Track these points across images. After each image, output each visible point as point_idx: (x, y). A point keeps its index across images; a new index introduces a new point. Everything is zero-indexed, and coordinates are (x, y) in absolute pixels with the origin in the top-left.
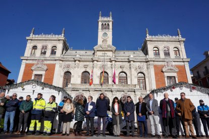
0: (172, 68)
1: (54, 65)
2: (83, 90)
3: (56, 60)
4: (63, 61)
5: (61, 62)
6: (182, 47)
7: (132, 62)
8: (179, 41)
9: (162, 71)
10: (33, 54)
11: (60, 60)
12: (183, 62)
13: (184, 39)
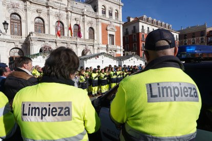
0: (113, 28)
6: (120, 11)
7: (85, 16)
8: (119, 5)
9: (107, 30)
12: (120, 24)
13: (122, 4)
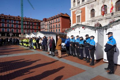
1: (84, 8)
2: (99, 20)
3: (85, 5)
4: (89, 3)
5: (88, 5)
10: (74, 5)
11: (87, 4)
